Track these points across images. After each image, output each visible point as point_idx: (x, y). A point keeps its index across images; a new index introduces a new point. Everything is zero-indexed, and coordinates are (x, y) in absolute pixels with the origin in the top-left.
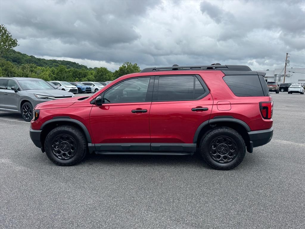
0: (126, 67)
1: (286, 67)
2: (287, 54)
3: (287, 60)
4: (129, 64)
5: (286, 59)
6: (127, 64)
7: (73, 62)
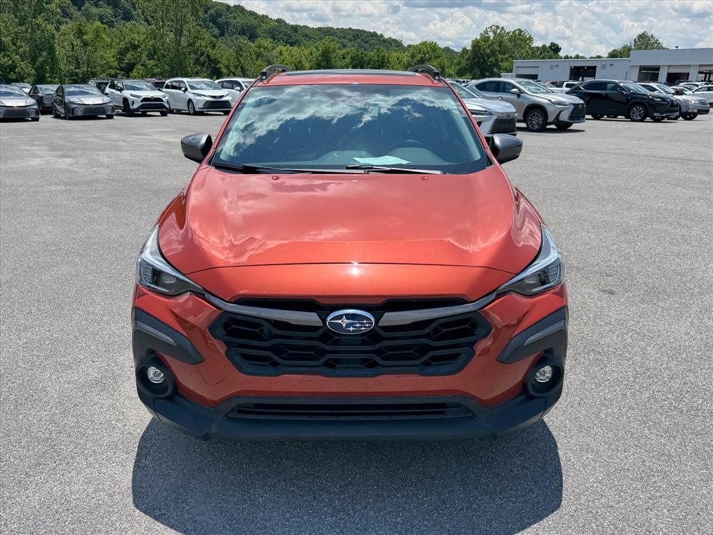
4: (498, 31)
6: (495, 33)
7: (370, 32)
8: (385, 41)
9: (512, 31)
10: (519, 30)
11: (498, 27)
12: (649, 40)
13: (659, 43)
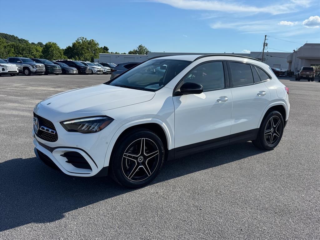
0: (81, 43)
1: (264, 50)
2: (266, 36)
3: (266, 42)
4: (84, 40)
5: (264, 42)
6: (82, 40)
7: (11, 35)
8: (19, 40)
9: (89, 40)
10: (92, 40)
11: (83, 38)
12: (143, 48)
13: (147, 50)
